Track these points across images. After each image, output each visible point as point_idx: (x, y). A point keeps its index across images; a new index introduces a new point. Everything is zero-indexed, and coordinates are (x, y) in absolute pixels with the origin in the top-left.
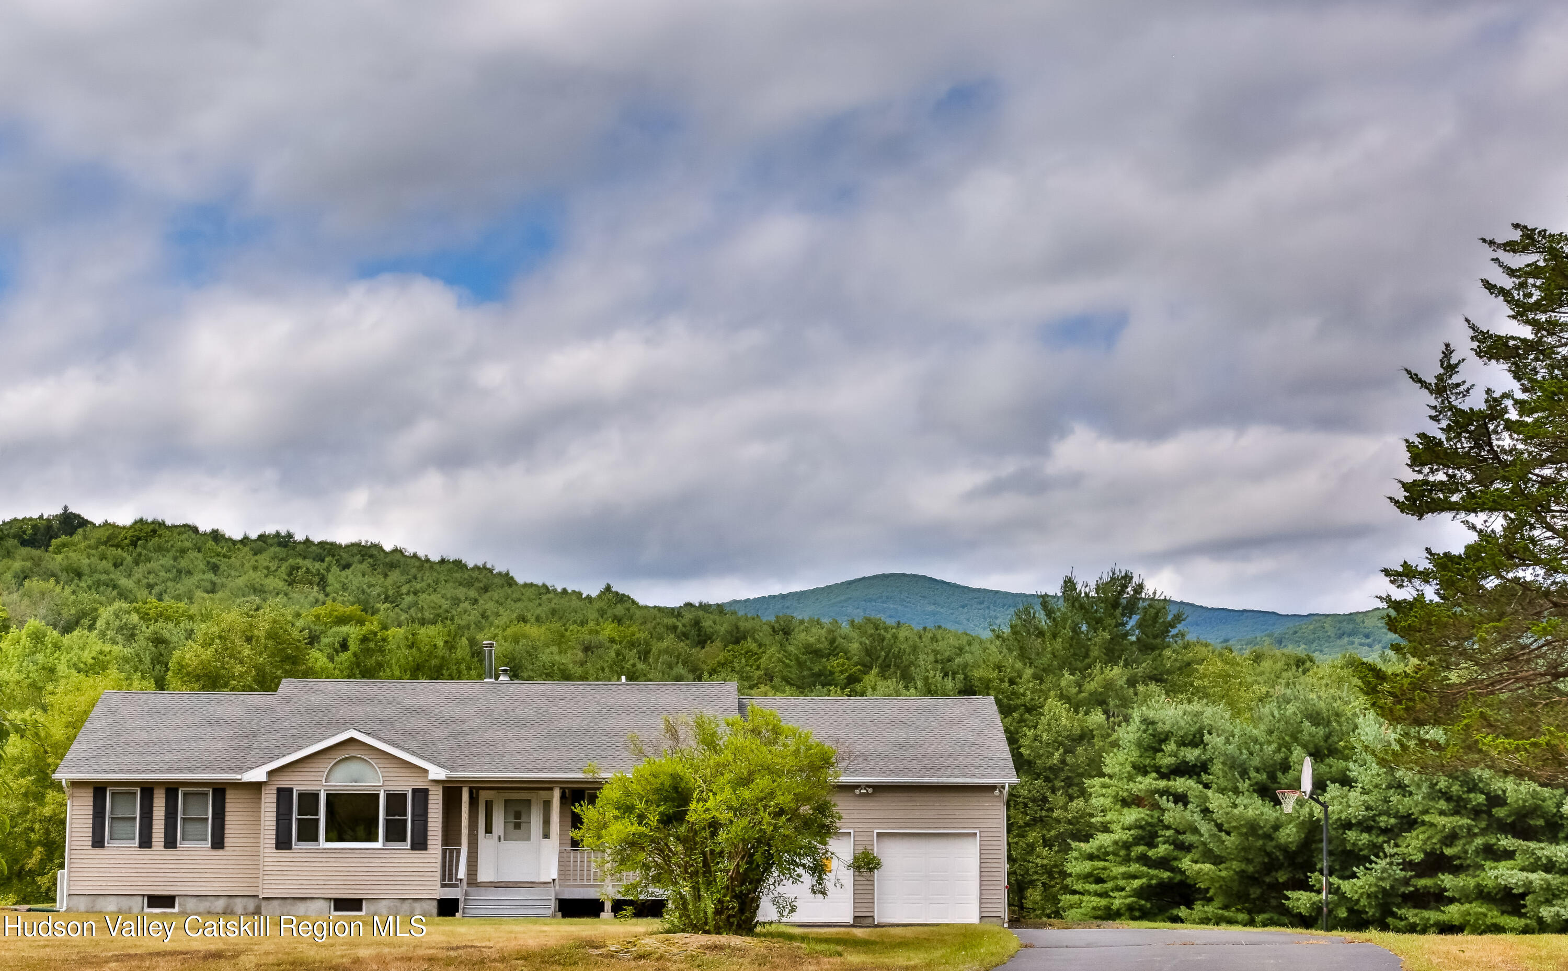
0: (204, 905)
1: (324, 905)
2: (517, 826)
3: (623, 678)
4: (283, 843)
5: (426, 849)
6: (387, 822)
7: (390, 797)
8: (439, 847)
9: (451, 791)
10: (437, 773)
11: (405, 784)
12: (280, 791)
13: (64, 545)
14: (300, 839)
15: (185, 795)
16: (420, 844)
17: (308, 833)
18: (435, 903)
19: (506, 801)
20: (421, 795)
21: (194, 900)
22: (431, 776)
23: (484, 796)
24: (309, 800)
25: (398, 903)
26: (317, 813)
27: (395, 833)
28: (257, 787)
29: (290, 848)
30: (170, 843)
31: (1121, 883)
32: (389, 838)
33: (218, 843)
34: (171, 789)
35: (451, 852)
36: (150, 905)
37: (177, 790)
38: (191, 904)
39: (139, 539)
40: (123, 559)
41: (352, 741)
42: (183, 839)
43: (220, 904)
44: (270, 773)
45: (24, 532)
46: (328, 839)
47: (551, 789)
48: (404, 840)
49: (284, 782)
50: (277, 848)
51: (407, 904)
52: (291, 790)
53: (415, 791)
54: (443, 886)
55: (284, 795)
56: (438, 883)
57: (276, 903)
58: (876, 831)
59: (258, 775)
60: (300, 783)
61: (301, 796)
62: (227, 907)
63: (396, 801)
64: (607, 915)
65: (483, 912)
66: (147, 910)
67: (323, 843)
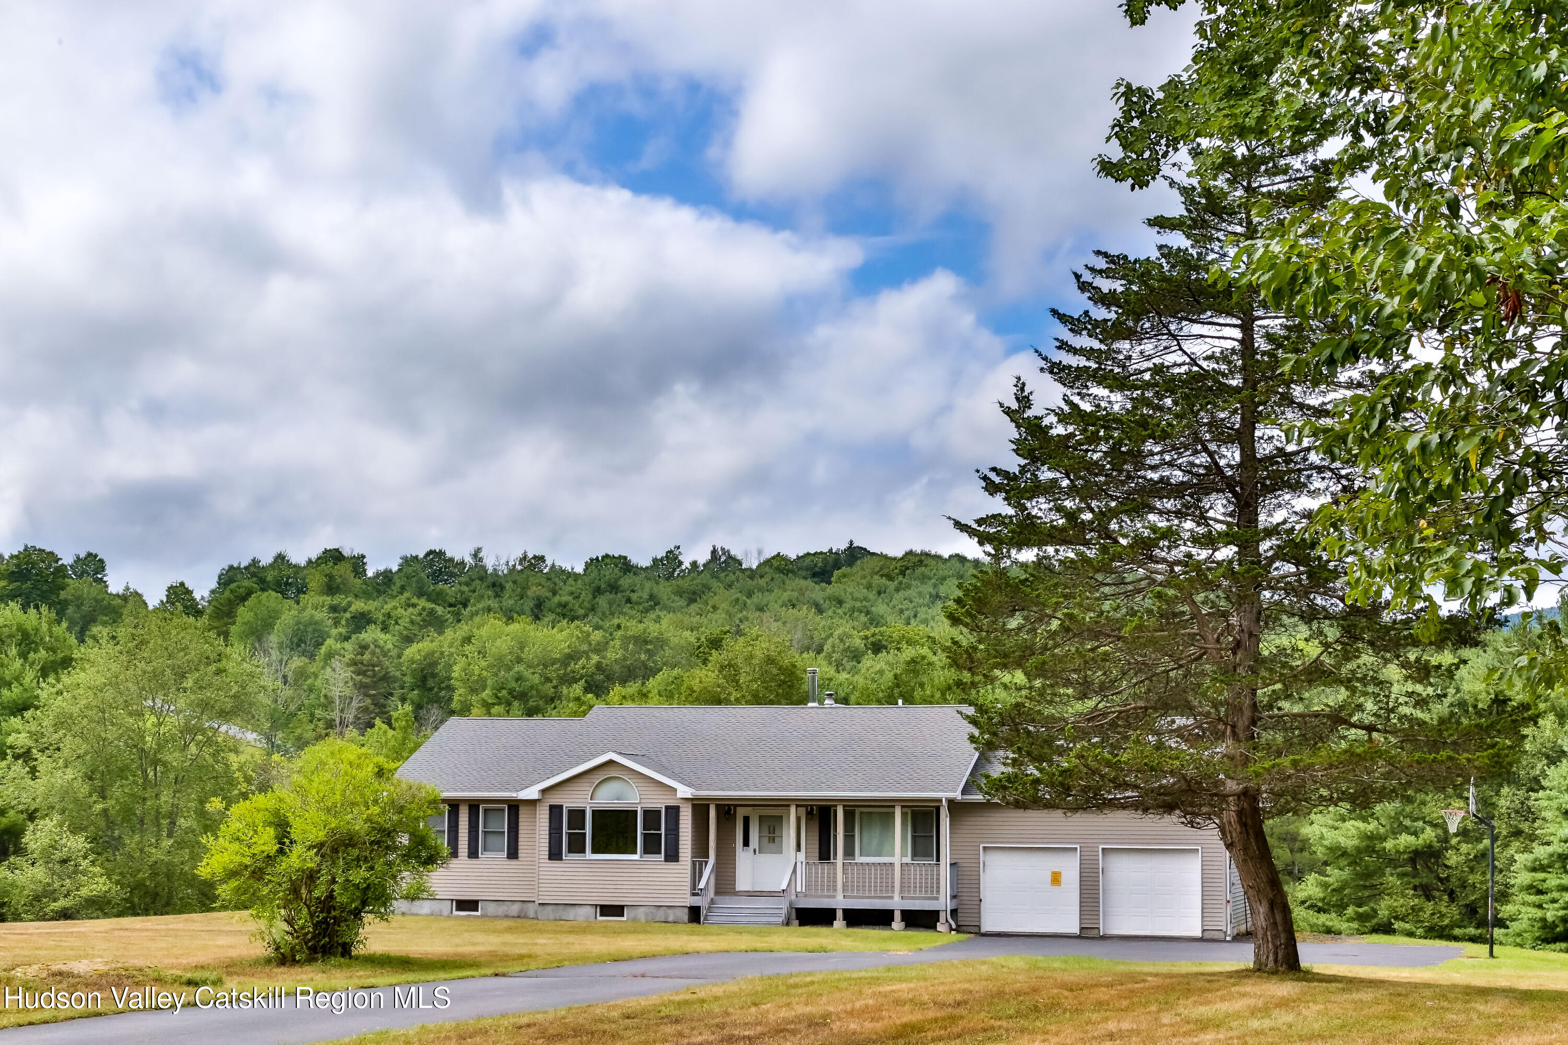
0: (502, 910)
1: (591, 910)
2: (772, 840)
3: (900, 702)
4: (555, 854)
5: (678, 861)
6: (645, 836)
7: (646, 813)
8: (689, 859)
9: (700, 808)
10: (684, 791)
11: (659, 802)
12: (552, 807)
13: (845, 576)
14: (571, 850)
15: (486, 811)
16: (673, 856)
17: (577, 846)
18: (686, 910)
19: (760, 817)
20: (673, 812)
21: (493, 905)
22: (680, 795)
23: (741, 813)
24: (577, 816)
25: (654, 910)
26: (584, 828)
27: (652, 846)
28: (532, 803)
29: (561, 859)
30: (473, 853)
31: (1555, 895)
32: (646, 851)
33: (513, 854)
34: (474, 806)
35: (701, 863)
36: (458, 909)
37: (478, 806)
38: (492, 909)
39: (907, 568)
40: (886, 587)
41: (611, 763)
42: (485, 849)
43: (515, 909)
44: (544, 791)
45: (816, 565)
46: (594, 851)
47: (789, 806)
48: (660, 853)
49: (555, 799)
50: (550, 859)
51: (662, 911)
52: (561, 807)
53: (667, 808)
54: (694, 894)
55: (556, 811)
56: (688, 892)
57: (550, 908)
58: (1101, 847)
59: (532, 793)
60: (569, 801)
61: (570, 812)
62: (521, 911)
63: (652, 816)
64: (839, 923)
65: (724, 919)
66: (455, 913)
67: (589, 855)
